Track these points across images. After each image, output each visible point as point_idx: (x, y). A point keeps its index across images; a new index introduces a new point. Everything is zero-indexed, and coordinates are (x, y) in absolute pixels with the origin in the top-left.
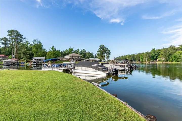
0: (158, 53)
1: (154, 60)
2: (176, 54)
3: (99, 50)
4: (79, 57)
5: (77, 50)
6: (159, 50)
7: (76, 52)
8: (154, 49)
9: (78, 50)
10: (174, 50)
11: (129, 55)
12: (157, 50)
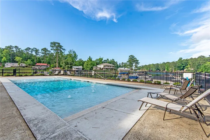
0: (185, 63)
1: (181, 70)
2: (206, 65)
3: (128, 60)
4: (111, 66)
5: (106, 60)
6: (187, 60)
7: (106, 61)
8: (181, 59)
9: (108, 59)
10: (204, 60)
11: (153, 64)
12: (184, 60)
